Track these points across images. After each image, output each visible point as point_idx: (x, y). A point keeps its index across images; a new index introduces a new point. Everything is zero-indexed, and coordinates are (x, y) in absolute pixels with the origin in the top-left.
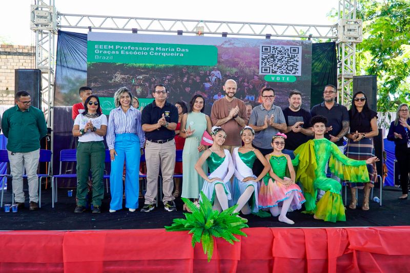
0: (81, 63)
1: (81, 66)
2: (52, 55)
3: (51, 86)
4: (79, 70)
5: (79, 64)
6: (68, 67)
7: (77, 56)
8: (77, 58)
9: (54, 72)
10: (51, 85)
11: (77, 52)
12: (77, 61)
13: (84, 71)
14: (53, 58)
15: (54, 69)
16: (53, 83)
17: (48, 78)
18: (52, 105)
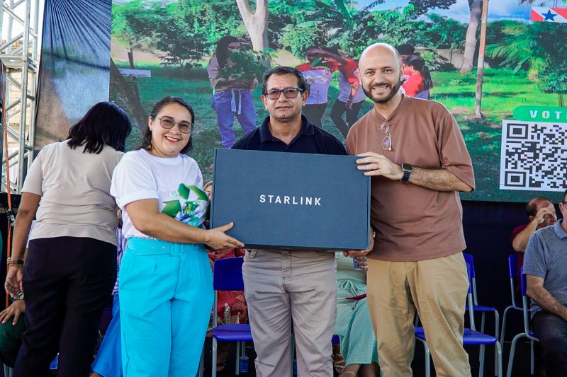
0: (97, 50)
1: (97, 57)
2: (33, 32)
3: (29, 101)
4: (92, 66)
5: (94, 51)
6: (68, 59)
7: (88, 34)
8: (89, 38)
9: (37, 70)
10: (28, 97)
11: (89, 26)
12: (87, 46)
13: (105, 68)
14: (36, 38)
15: (37, 63)
16: (33, 94)
17: (20, 82)
18: (30, 144)
